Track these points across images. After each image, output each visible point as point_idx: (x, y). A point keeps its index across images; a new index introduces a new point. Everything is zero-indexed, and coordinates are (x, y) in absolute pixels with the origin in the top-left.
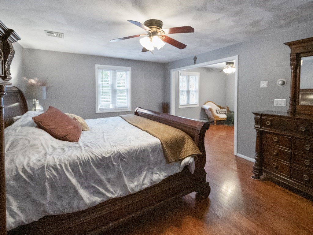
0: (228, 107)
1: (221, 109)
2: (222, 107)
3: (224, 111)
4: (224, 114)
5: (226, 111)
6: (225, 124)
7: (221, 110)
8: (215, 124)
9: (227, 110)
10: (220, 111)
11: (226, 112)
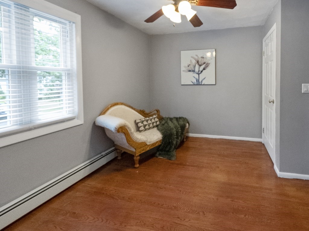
0: (158, 111)
1: (148, 118)
2: (147, 111)
3: (153, 121)
4: (153, 127)
5: (157, 120)
6: (160, 154)
7: (147, 121)
8: (137, 165)
9: (157, 118)
10: (145, 123)
11: (158, 123)
